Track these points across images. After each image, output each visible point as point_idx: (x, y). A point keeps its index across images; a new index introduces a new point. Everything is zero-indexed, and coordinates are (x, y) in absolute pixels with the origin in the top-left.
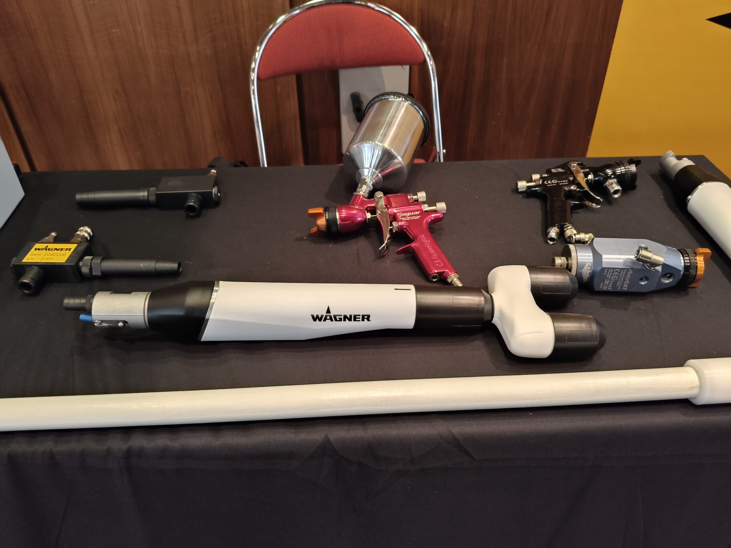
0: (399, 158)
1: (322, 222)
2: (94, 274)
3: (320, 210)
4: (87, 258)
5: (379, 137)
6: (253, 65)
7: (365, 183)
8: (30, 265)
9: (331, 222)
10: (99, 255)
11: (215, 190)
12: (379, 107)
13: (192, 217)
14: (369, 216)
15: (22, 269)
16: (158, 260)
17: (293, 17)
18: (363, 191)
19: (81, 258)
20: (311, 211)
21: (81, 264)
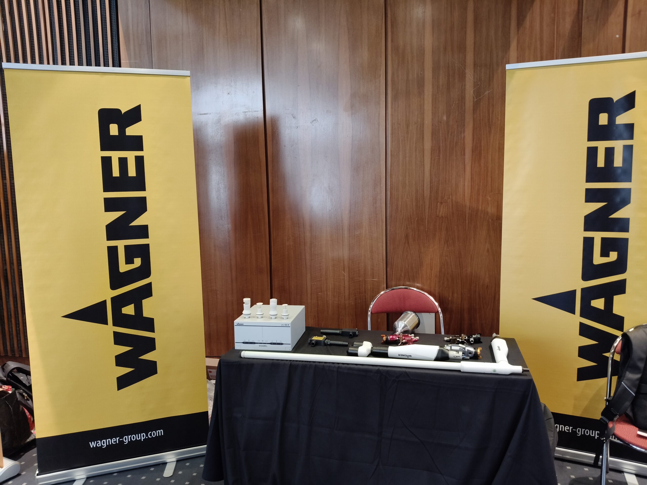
0: (409, 327)
1: (384, 338)
2: (328, 343)
3: (385, 335)
4: (326, 340)
5: (404, 320)
6: (370, 309)
7: (398, 331)
8: (313, 340)
9: (387, 339)
10: (329, 340)
11: (357, 332)
12: (405, 314)
13: (350, 338)
14: (397, 338)
15: (312, 340)
16: (343, 342)
17: (386, 292)
18: (397, 333)
19: (325, 340)
20: (382, 335)
21: (325, 341)
